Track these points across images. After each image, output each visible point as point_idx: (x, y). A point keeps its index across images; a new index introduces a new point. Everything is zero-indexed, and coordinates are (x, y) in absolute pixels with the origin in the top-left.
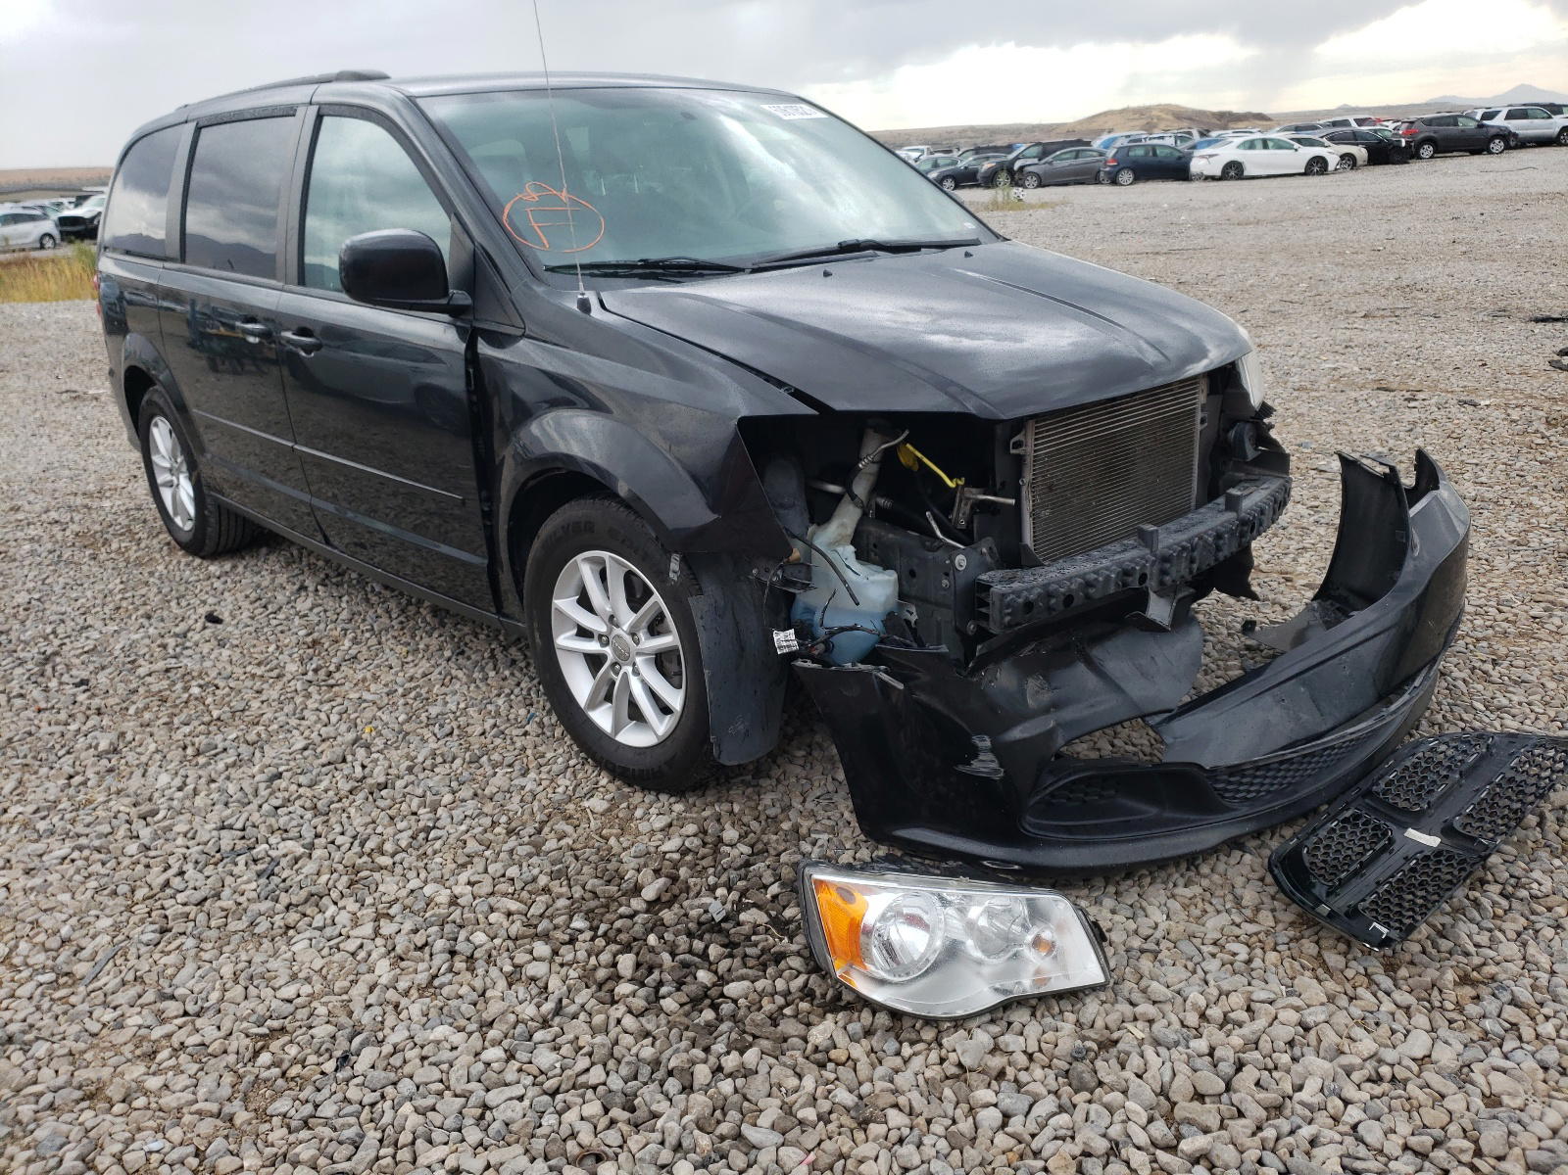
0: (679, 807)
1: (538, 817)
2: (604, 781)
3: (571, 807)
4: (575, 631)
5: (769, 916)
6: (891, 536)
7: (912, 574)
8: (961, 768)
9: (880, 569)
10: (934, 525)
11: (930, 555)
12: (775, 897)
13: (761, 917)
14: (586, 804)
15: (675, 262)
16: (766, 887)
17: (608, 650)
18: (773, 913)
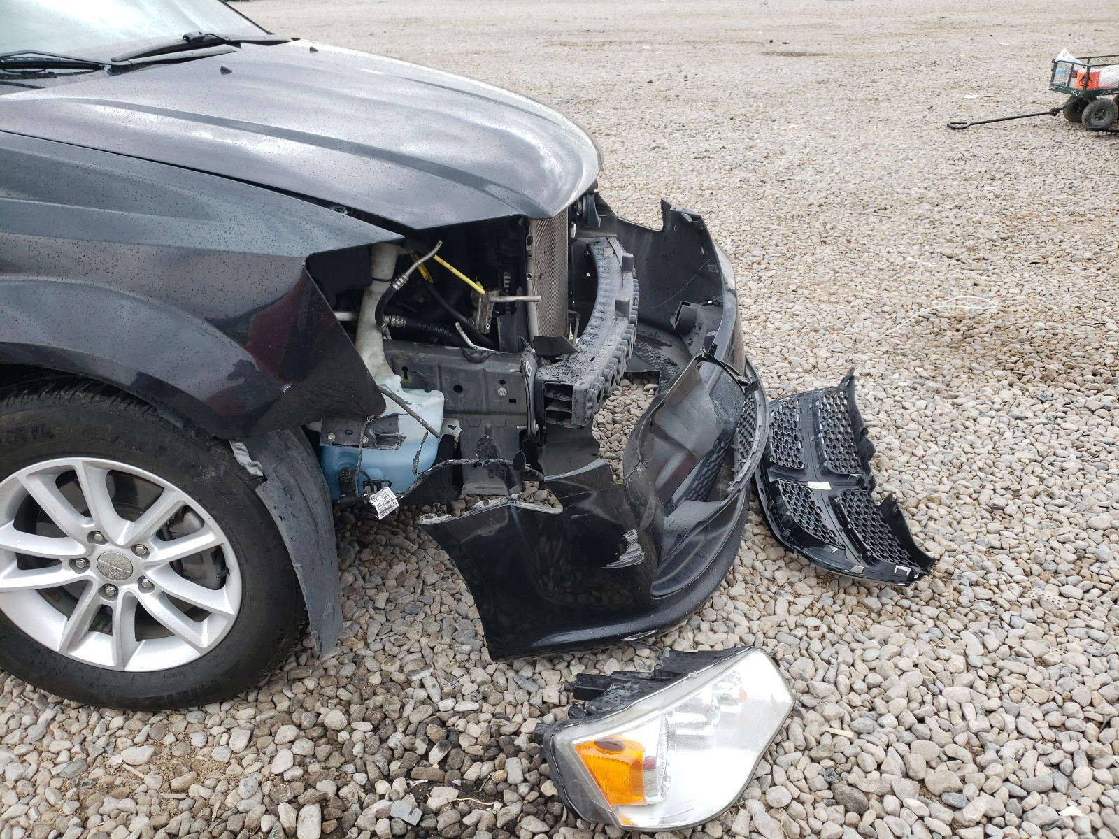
0: (245, 713)
1: (68, 808)
2: (118, 721)
3: (97, 773)
4: (15, 564)
5: (455, 786)
6: (422, 355)
7: (458, 389)
8: (609, 566)
9: (422, 392)
10: (465, 336)
11: (479, 367)
12: (443, 763)
13: (449, 794)
14: (115, 760)
15: (20, 58)
16: (425, 756)
17: (89, 574)
18: (457, 782)
